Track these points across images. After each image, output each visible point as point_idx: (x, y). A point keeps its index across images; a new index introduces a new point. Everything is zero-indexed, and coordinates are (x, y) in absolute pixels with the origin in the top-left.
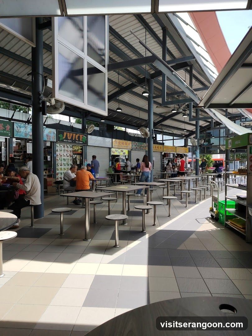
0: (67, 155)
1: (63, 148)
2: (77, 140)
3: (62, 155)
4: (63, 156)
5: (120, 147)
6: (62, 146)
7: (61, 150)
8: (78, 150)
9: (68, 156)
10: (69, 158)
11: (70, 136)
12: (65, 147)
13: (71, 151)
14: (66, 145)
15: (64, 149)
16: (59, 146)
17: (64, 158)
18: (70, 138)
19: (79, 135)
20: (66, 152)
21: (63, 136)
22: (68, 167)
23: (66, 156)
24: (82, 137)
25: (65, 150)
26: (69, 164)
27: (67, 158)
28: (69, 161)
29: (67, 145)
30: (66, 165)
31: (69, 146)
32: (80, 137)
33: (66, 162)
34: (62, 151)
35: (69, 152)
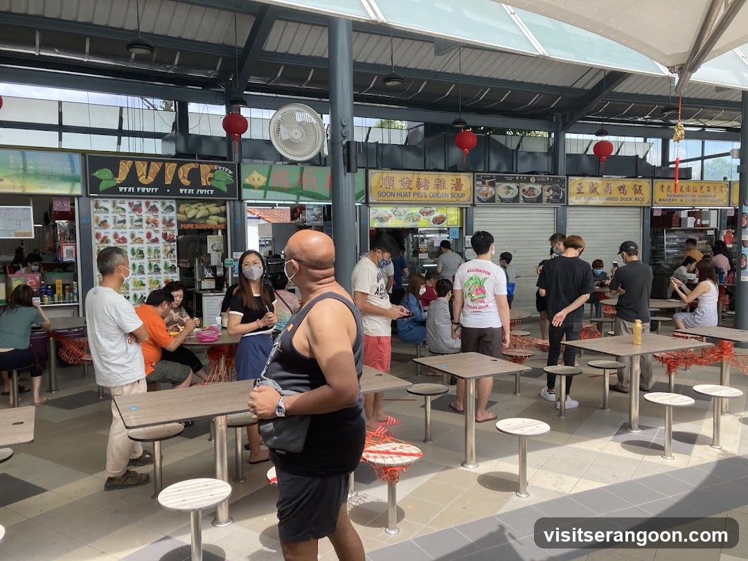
0: (149, 235)
1: (129, 214)
2: (186, 182)
3: (128, 236)
4: (129, 240)
5: (406, 198)
6: (126, 206)
7: (124, 222)
8: (205, 218)
9: (156, 240)
10: (161, 245)
11: (151, 171)
12: (140, 211)
13: (168, 223)
14: (147, 204)
15: (136, 218)
16: (111, 209)
17: (136, 246)
18: (151, 179)
19: (193, 166)
20: (145, 225)
21: (116, 175)
22: (155, 277)
23: (146, 240)
24: (213, 171)
25: (141, 220)
26: (161, 266)
27: (153, 246)
28: (162, 255)
29: (152, 204)
30: (146, 270)
31: (158, 205)
32: (203, 172)
33: (145, 262)
34: (128, 224)
35: (161, 225)
